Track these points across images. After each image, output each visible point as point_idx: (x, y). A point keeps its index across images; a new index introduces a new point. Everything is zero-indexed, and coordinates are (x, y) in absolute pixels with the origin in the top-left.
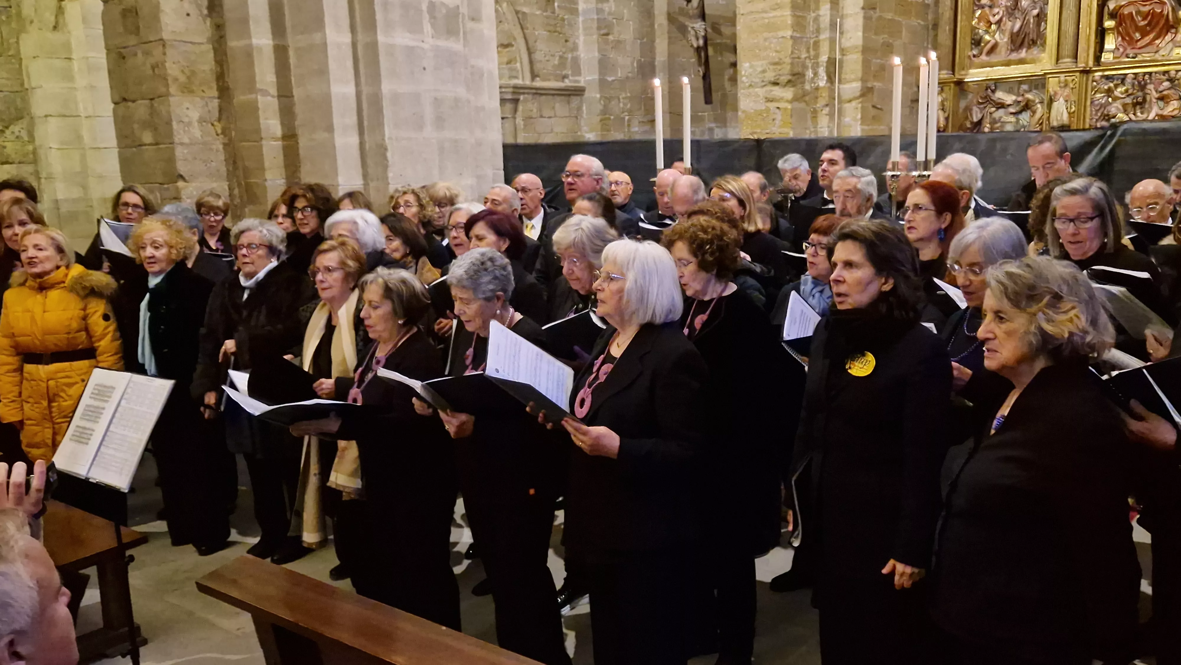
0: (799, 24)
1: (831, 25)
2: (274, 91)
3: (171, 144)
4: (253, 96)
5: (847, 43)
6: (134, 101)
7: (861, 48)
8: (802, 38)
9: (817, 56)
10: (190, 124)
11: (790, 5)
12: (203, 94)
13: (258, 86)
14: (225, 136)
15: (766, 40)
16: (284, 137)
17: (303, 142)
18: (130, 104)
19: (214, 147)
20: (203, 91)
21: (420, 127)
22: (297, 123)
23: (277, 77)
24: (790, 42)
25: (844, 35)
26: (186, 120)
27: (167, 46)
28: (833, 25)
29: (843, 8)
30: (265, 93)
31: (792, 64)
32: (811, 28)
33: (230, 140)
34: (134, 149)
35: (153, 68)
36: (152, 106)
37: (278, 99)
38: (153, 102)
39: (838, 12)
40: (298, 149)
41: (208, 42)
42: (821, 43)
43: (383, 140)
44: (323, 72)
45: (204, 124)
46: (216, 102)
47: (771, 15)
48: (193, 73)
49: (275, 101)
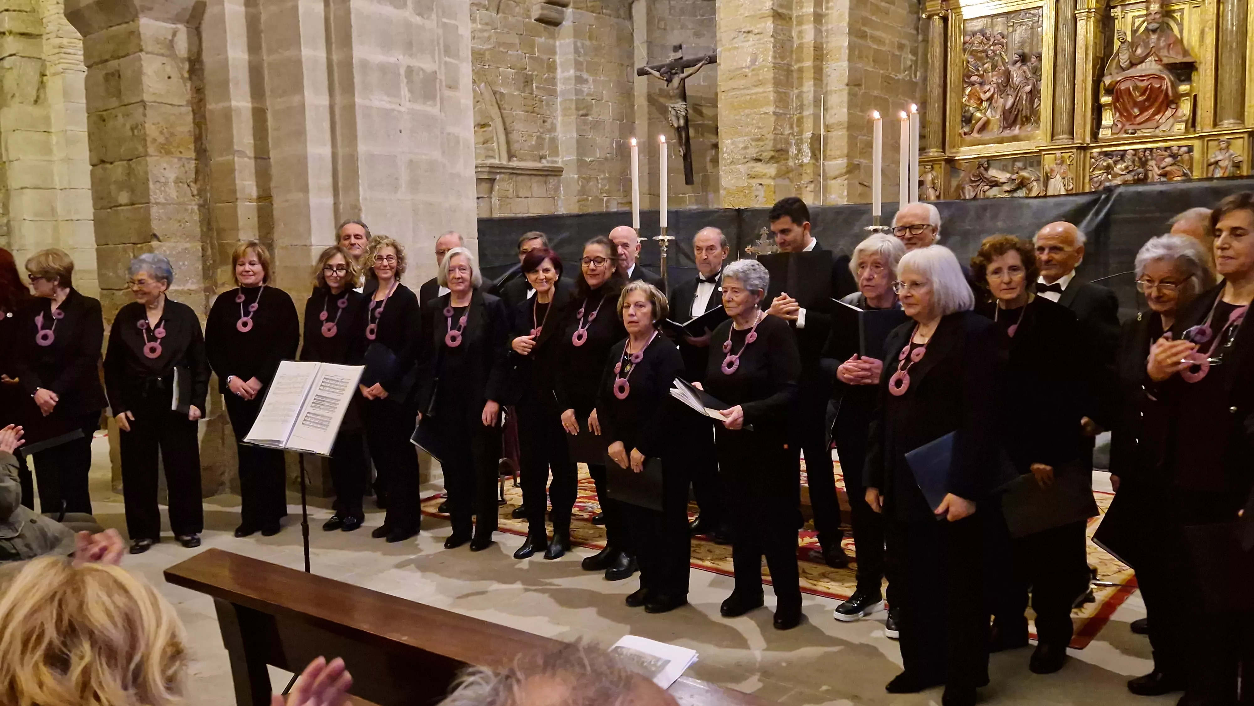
0: (782, 100)
1: (815, 101)
2: (250, 152)
3: (148, 203)
4: (230, 157)
5: (831, 119)
6: (111, 163)
7: (846, 125)
8: (785, 114)
9: (801, 133)
10: (166, 184)
11: (772, 81)
12: (181, 156)
13: (236, 147)
14: (201, 197)
15: (748, 116)
16: (259, 198)
17: (278, 204)
18: (108, 166)
19: (189, 207)
20: (181, 152)
21: (395, 188)
22: (272, 185)
23: (255, 139)
24: (773, 119)
25: (829, 112)
26: (163, 180)
27: (147, 108)
28: (817, 102)
29: (827, 84)
30: (242, 154)
31: (775, 140)
32: (795, 103)
33: (205, 200)
34: (109, 210)
35: (132, 129)
36: (130, 166)
37: (256, 161)
38: (131, 162)
39: (822, 88)
40: (272, 210)
41: (187, 105)
42: (805, 120)
43: (358, 200)
44: (300, 133)
45: (180, 184)
46: (193, 164)
47: (753, 91)
48: (172, 135)
49: (252, 162)
